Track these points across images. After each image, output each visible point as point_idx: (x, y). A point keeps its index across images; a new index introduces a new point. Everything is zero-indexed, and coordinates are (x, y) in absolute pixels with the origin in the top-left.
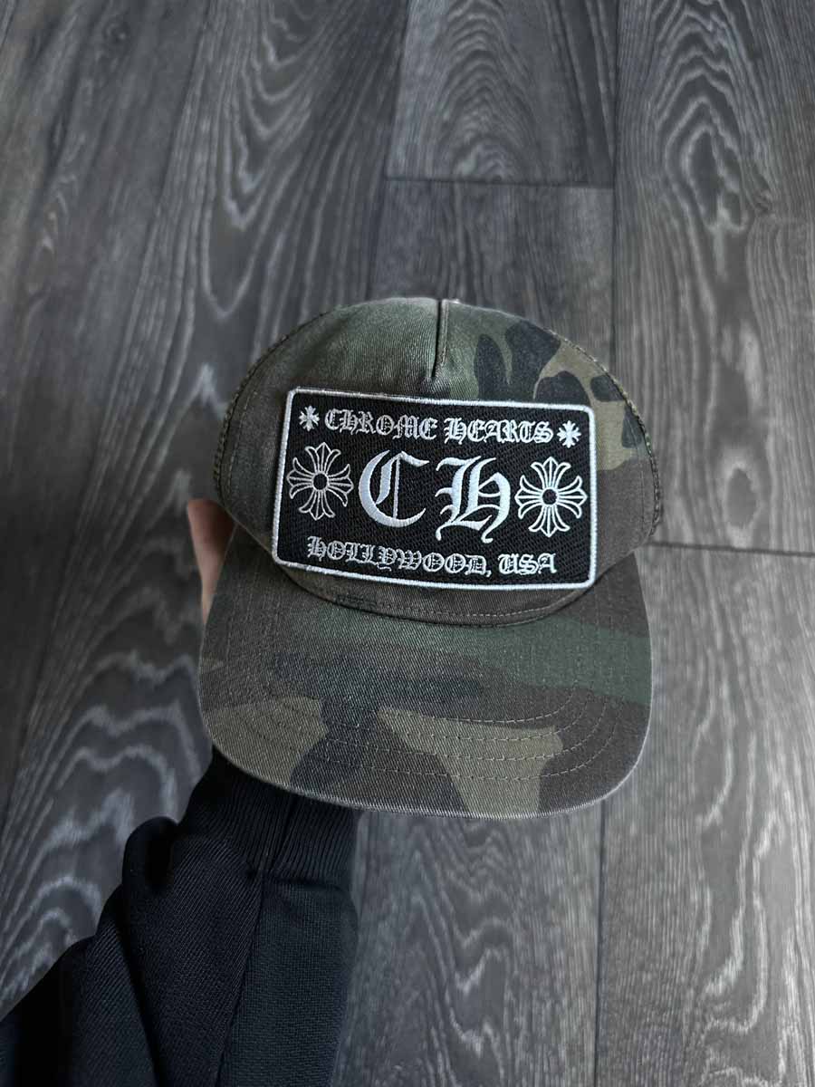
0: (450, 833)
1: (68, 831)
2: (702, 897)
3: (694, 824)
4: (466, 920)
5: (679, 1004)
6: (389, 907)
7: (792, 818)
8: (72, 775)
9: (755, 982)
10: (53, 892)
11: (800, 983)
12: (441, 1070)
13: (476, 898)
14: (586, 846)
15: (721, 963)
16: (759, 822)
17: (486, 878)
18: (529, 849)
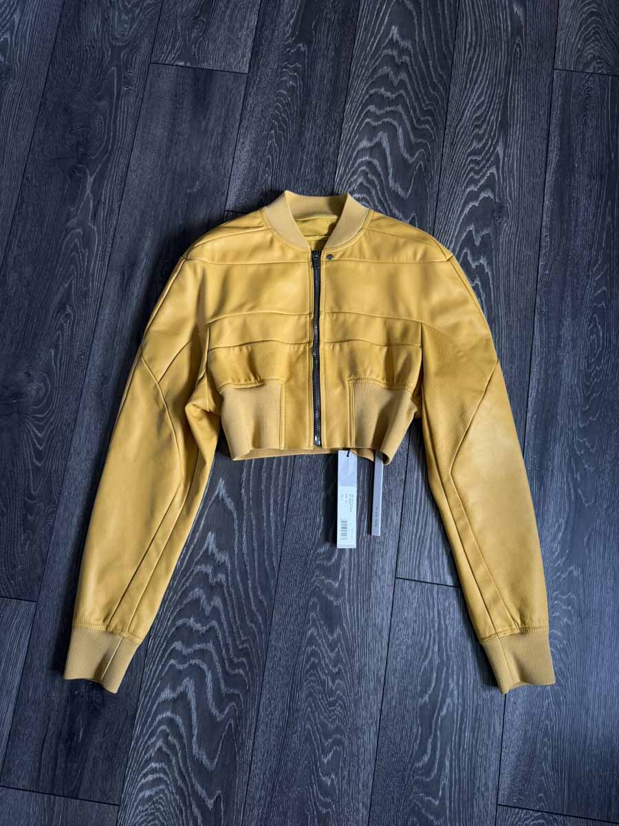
0: (322, 701)
1: (167, 694)
2: (418, 730)
3: (417, 701)
4: (327, 736)
5: (405, 770)
6: (297, 730)
7: (456, 702)
8: (168, 670)
9: (434, 763)
10: (162, 718)
11: (451, 765)
12: (315, 790)
13: (331, 727)
14: (375, 709)
15: (423, 755)
16: (443, 702)
17: (336, 719)
18: (353, 709)
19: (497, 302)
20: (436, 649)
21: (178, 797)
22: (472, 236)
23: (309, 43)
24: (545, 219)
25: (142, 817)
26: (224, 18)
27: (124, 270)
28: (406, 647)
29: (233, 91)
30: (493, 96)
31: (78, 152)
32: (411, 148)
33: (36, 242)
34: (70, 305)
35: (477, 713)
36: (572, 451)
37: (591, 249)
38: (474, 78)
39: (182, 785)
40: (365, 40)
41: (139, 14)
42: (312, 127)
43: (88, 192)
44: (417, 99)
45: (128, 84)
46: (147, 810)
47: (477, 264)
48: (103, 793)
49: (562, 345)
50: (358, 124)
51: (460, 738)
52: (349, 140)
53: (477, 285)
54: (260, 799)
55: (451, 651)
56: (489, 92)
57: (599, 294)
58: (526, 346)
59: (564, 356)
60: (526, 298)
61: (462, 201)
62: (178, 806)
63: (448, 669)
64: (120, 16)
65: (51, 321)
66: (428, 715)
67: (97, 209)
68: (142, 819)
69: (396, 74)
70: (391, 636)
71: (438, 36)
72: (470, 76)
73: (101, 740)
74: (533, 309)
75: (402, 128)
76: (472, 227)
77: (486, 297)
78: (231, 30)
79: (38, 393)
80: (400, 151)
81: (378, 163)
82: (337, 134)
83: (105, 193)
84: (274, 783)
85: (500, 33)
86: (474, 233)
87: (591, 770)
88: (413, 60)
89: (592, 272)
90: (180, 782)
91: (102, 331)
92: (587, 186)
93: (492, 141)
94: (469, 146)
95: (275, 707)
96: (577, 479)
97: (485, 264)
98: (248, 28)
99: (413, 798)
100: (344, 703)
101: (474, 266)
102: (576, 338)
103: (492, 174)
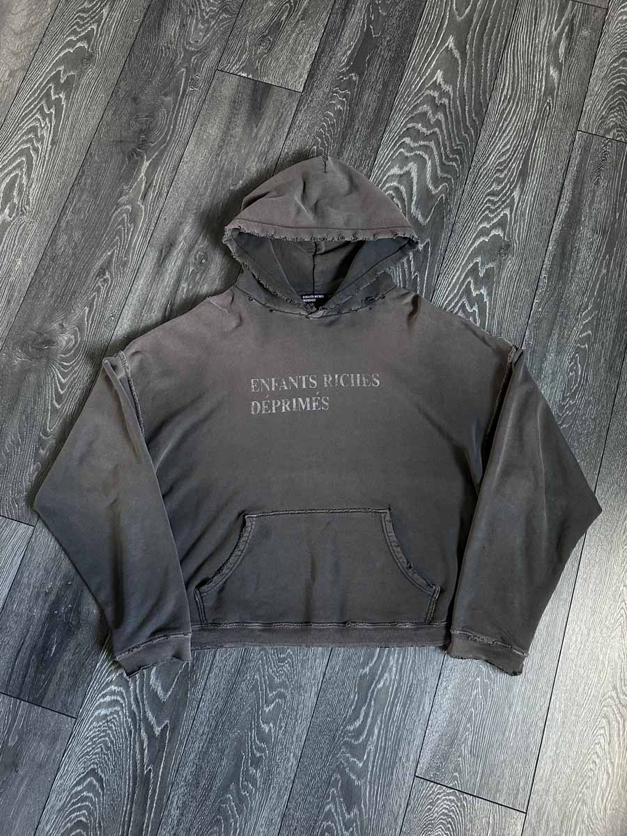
0: (273, 657)
2: (354, 697)
3: (358, 671)
4: (272, 689)
5: (337, 730)
6: (247, 677)
7: (393, 678)
9: (364, 729)
11: (379, 732)
12: (253, 735)
13: (277, 680)
14: (319, 671)
15: (355, 720)
16: (381, 676)
17: (282, 675)
18: (299, 668)
21: (130, 720)
23: (360, 74)
24: (546, 262)
25: (95, 732)
26: (289, 41)
27: (162, 248)
29: (286, 107)
30: (519, 145)
31: (139, 138)
32: (436, 181)
33: (88, 211)
34: (109, 272)
35: (410, 690)
37: (583, 295)
38: (504, 128)
39: (135, 710)
40: (412, 78)
41: (214, 25)
42: (351, 149)
43: (143, 174)
44: (449, 138)
45: (195, 85)
46: (100, 726)
48: (64, 705)
49: (543, 376)
50: (392, 152)
51: (391, 710)
52: (382, 164)
53: (474, 311)
54: (202, 735)
56: (515, 142)
57: (584, 337)
61: (474, 235)
62: (129, 728)
64: (197, 24)
65: (91, 282)
66: (366, 686)
67: (147, 190)
68: (94, 734)
69: (434, 113)
71: (478, 85)
72: (501, 125)
73: (71, 657)
75: (432, 162)
76: (479, 260)
78: (293, 51)
79: (67, 343)
80: (425, 182)
81: (404, 190)
82: (372, 159)
83: (158, 177)
84: (217, 722)
85: (534, 90)
87: (504, 761)
88: (451, 102)
89: (581, 316)
90: (134, 707)
91: (134, 299)
92: (590, 239)
93: (510, 187)
94: (488, 188)
95: (230, 655)
97: (485, 294)
98: (308, 52)
99: (340, 757)
100: (292, 661)
101: (474, 294)
103: (505, 215)
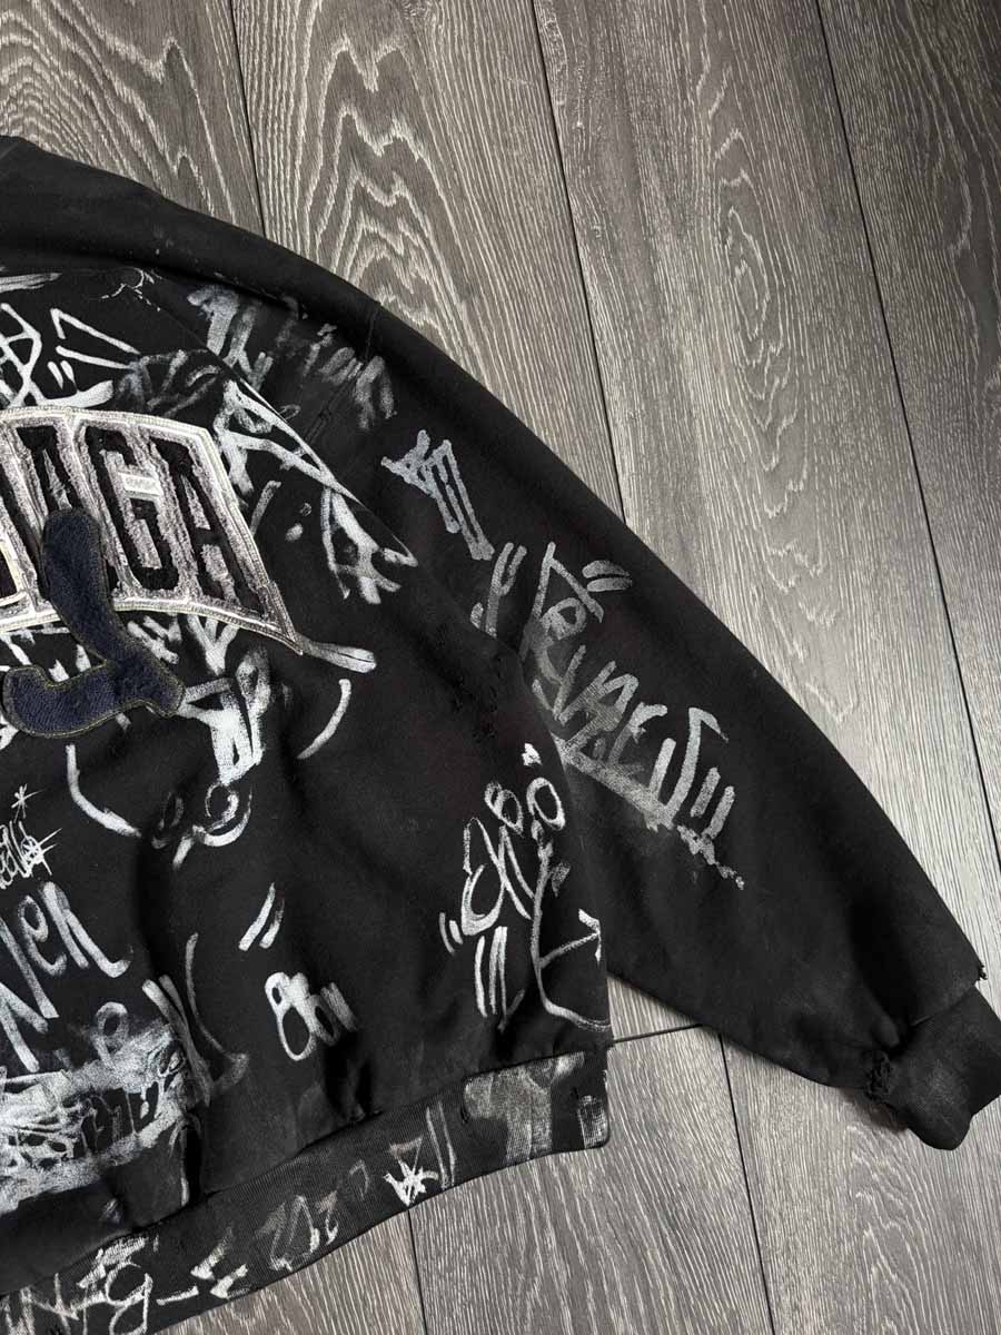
19: (468, 233)
20: (552, 1244)
22: (354, 67)
28: (470, 1269)
36: (766, 588)
47: (386, 143)
55: (594, 1233)
58: (578, 336)
59: (681, 341)
60: (544, 208)
63: (598, 1285)
70: (420, 1251)
74: (569, 233)
77: (434, 226)
86: (355, 63)
96: (796, 655)
102: (700, 282)
